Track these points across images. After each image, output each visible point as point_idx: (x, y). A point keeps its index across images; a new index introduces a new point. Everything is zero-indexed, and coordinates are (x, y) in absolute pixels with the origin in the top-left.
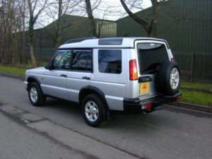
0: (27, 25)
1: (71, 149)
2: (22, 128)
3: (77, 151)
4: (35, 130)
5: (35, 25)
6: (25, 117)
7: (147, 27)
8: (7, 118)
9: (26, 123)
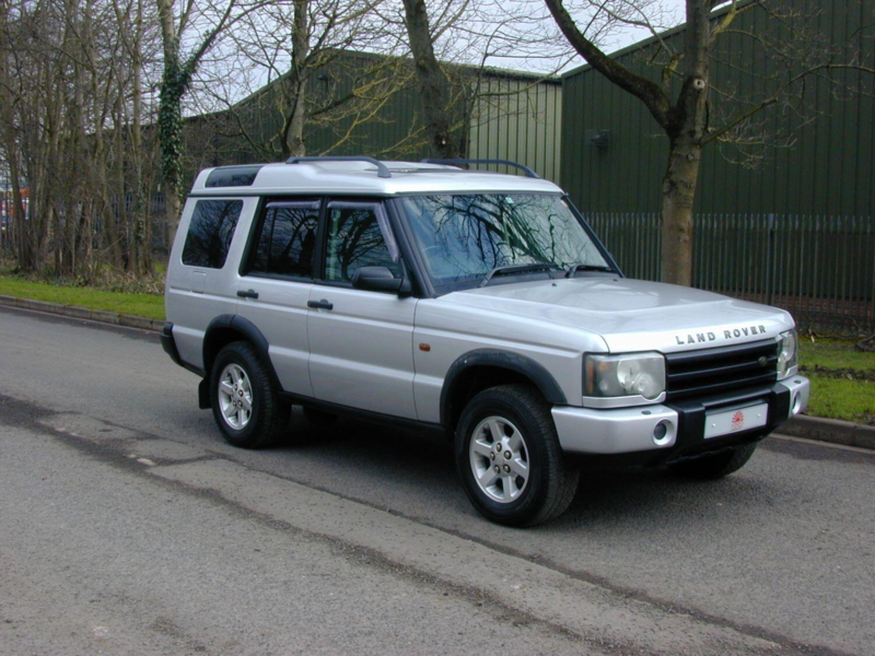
0: (152, 99)
1: (296, 530)
2: (129, 477)
3: (314, 536)
4: (178, 485)
5: (186, 99)
6: (143, 451)
7: (664, 109)
8: (75, 452)
9: (146, 466)
